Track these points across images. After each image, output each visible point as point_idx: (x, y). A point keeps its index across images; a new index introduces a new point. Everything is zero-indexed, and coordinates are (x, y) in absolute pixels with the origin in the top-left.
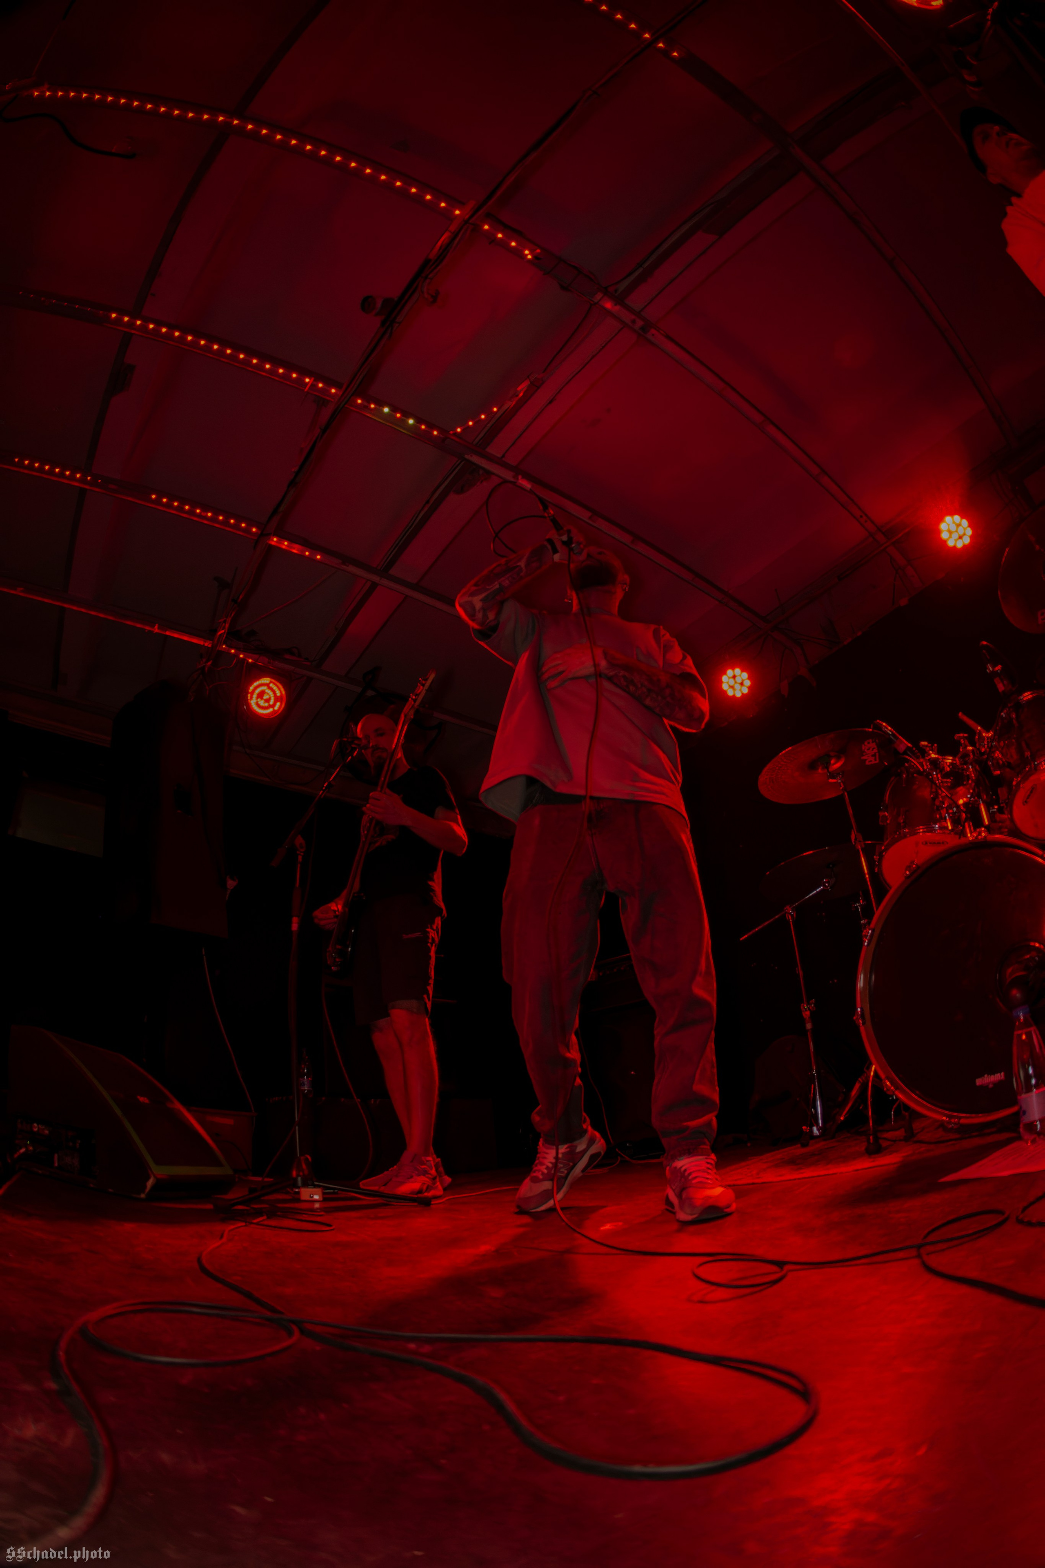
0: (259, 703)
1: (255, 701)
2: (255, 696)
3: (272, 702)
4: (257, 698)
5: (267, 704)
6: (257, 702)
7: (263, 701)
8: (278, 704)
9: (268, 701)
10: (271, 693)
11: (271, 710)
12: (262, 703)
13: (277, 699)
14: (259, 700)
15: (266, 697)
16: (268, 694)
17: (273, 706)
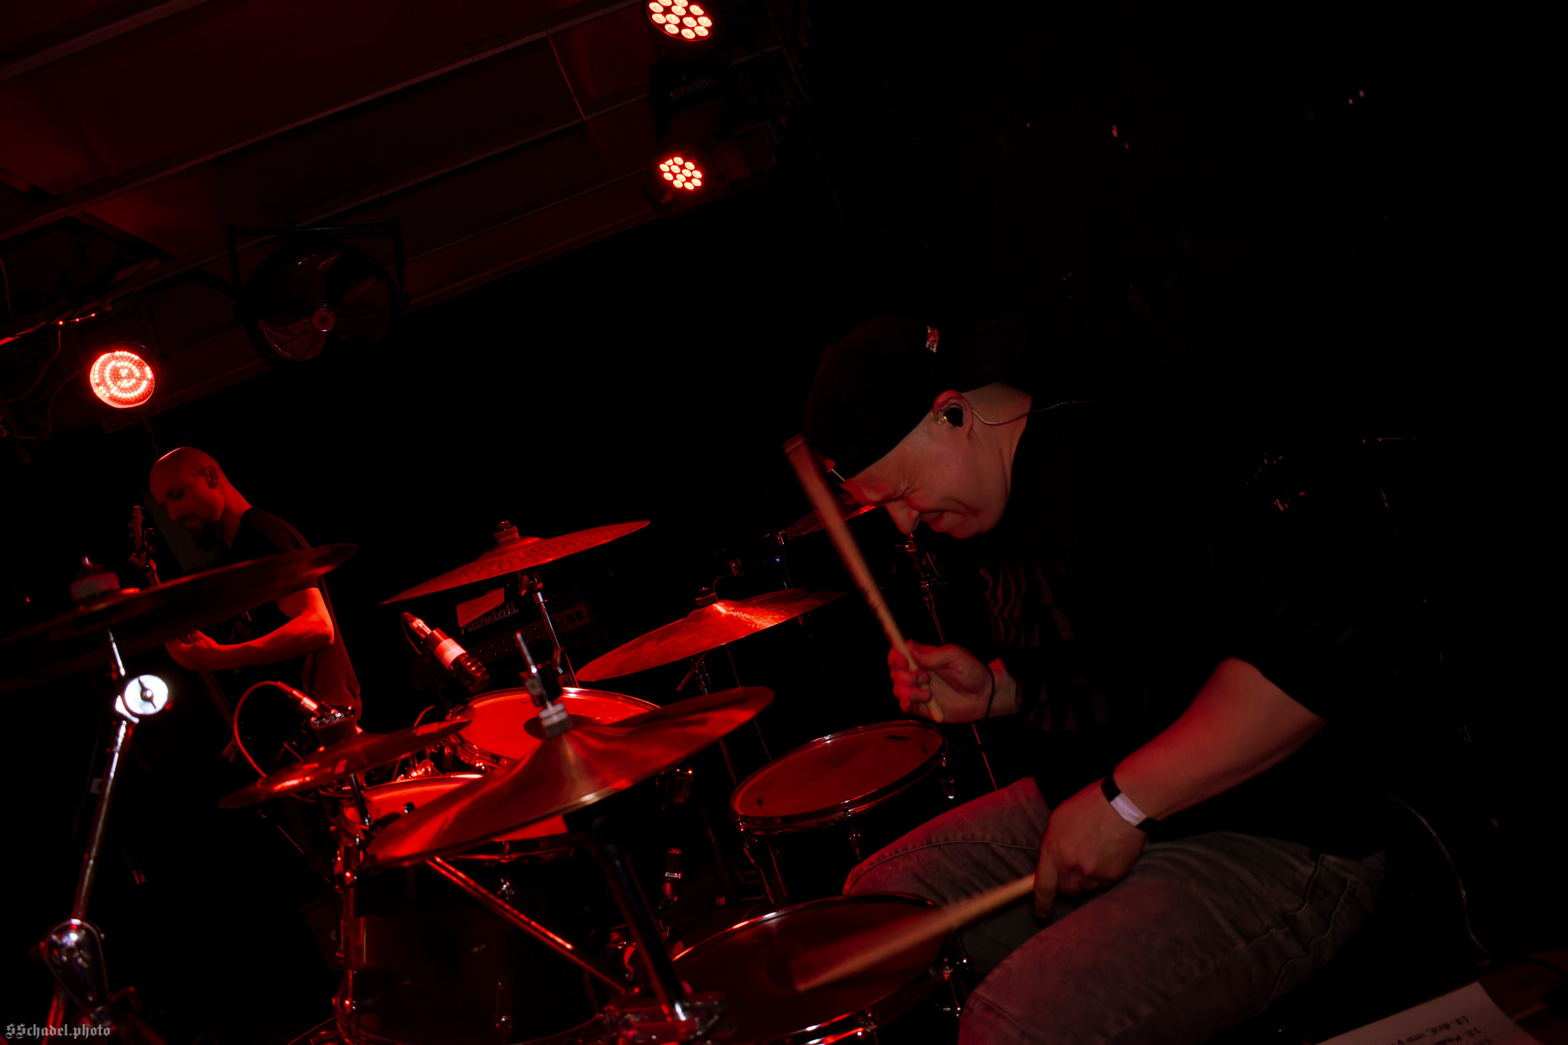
0: (123, 385)
1: (116, 388)
2: (109, 383)
3: (138, 374)
4: (115, 385)
5: (134, 381)
6: (119, 387)
7: (125, 381)
8: (148, 369)
9: (130, 375)
10: (126, 364)
11: (144, 386)
12: (125, 384)
13: (139, 365)
14: (119, 383)
15: (124, 373)
16: (122, 367)
17: (143, 377)
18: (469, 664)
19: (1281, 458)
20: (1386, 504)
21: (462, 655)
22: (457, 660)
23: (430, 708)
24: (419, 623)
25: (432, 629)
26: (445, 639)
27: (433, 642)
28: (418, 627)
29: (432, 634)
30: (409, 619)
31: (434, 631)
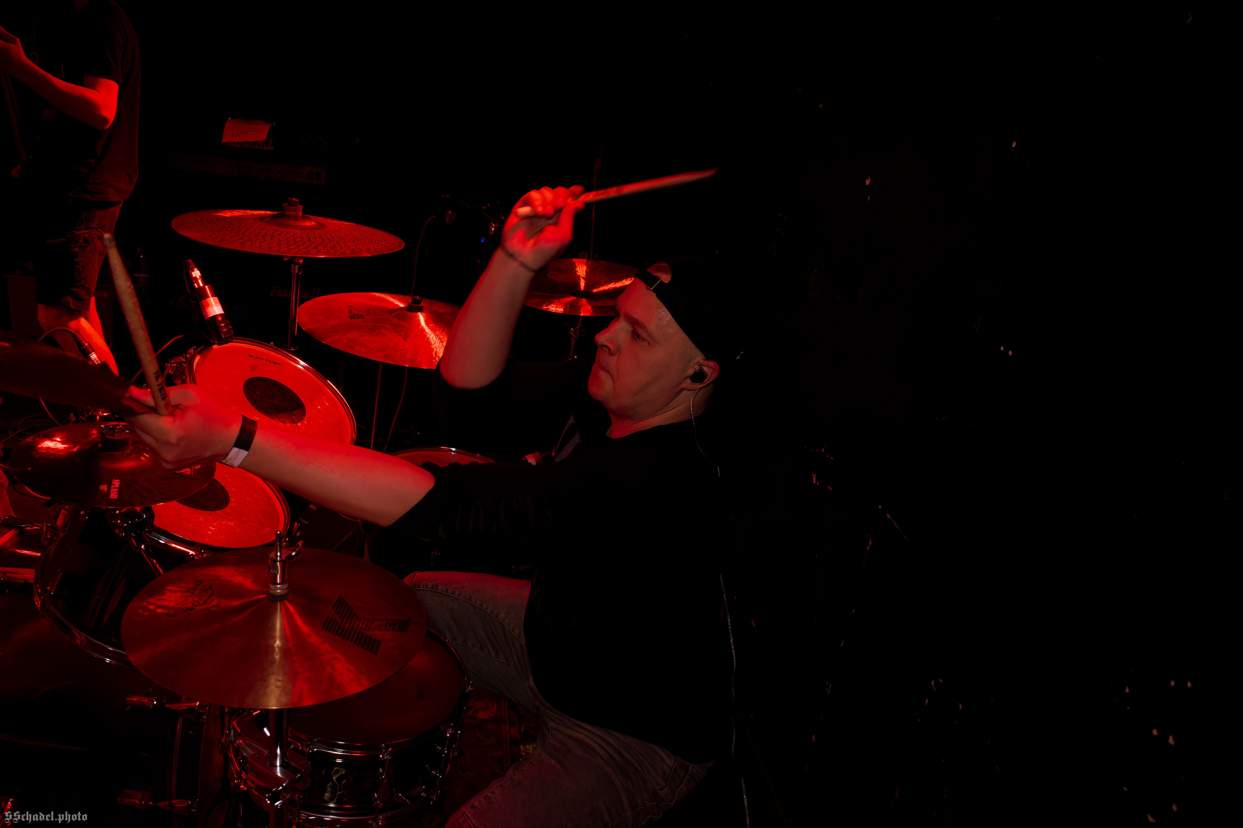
18: (223, 325)
19: (832, 458)
20: (868, 547)
21: (221, 315)
22: (215, 317)
23: (181, 336)
24: (196, 273)
25: (205, 283)
26: (212, 297)
27: (201, 296)
28: (196, 277)
29: (203, 288)
30: (191, 267)
31: (206, 286)
